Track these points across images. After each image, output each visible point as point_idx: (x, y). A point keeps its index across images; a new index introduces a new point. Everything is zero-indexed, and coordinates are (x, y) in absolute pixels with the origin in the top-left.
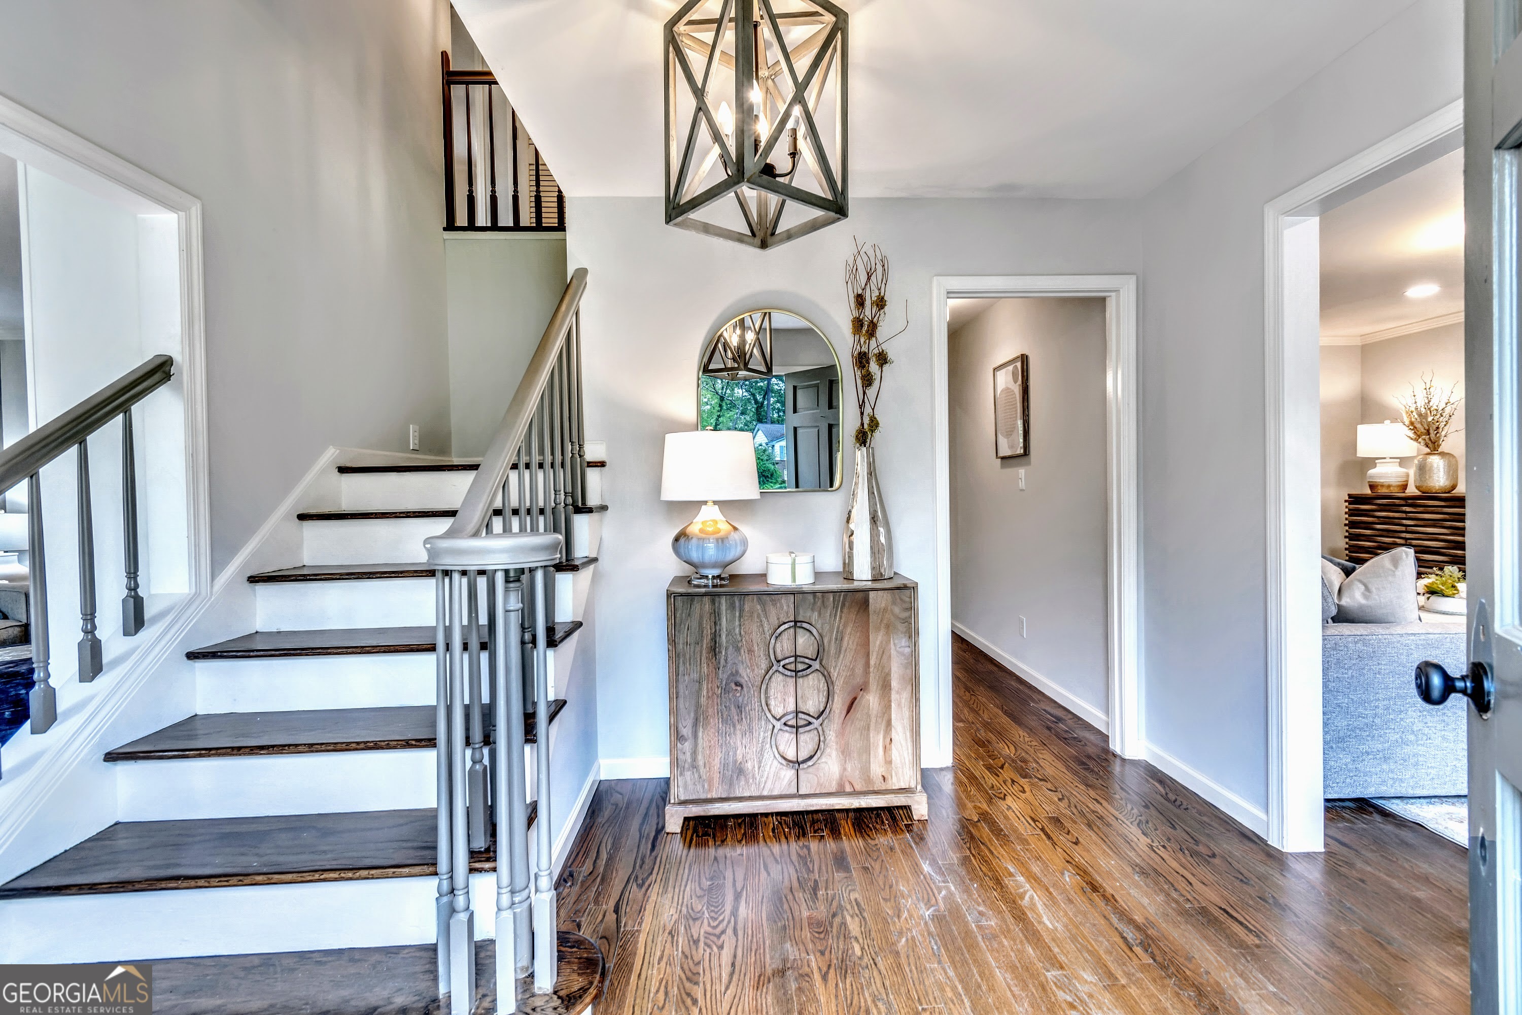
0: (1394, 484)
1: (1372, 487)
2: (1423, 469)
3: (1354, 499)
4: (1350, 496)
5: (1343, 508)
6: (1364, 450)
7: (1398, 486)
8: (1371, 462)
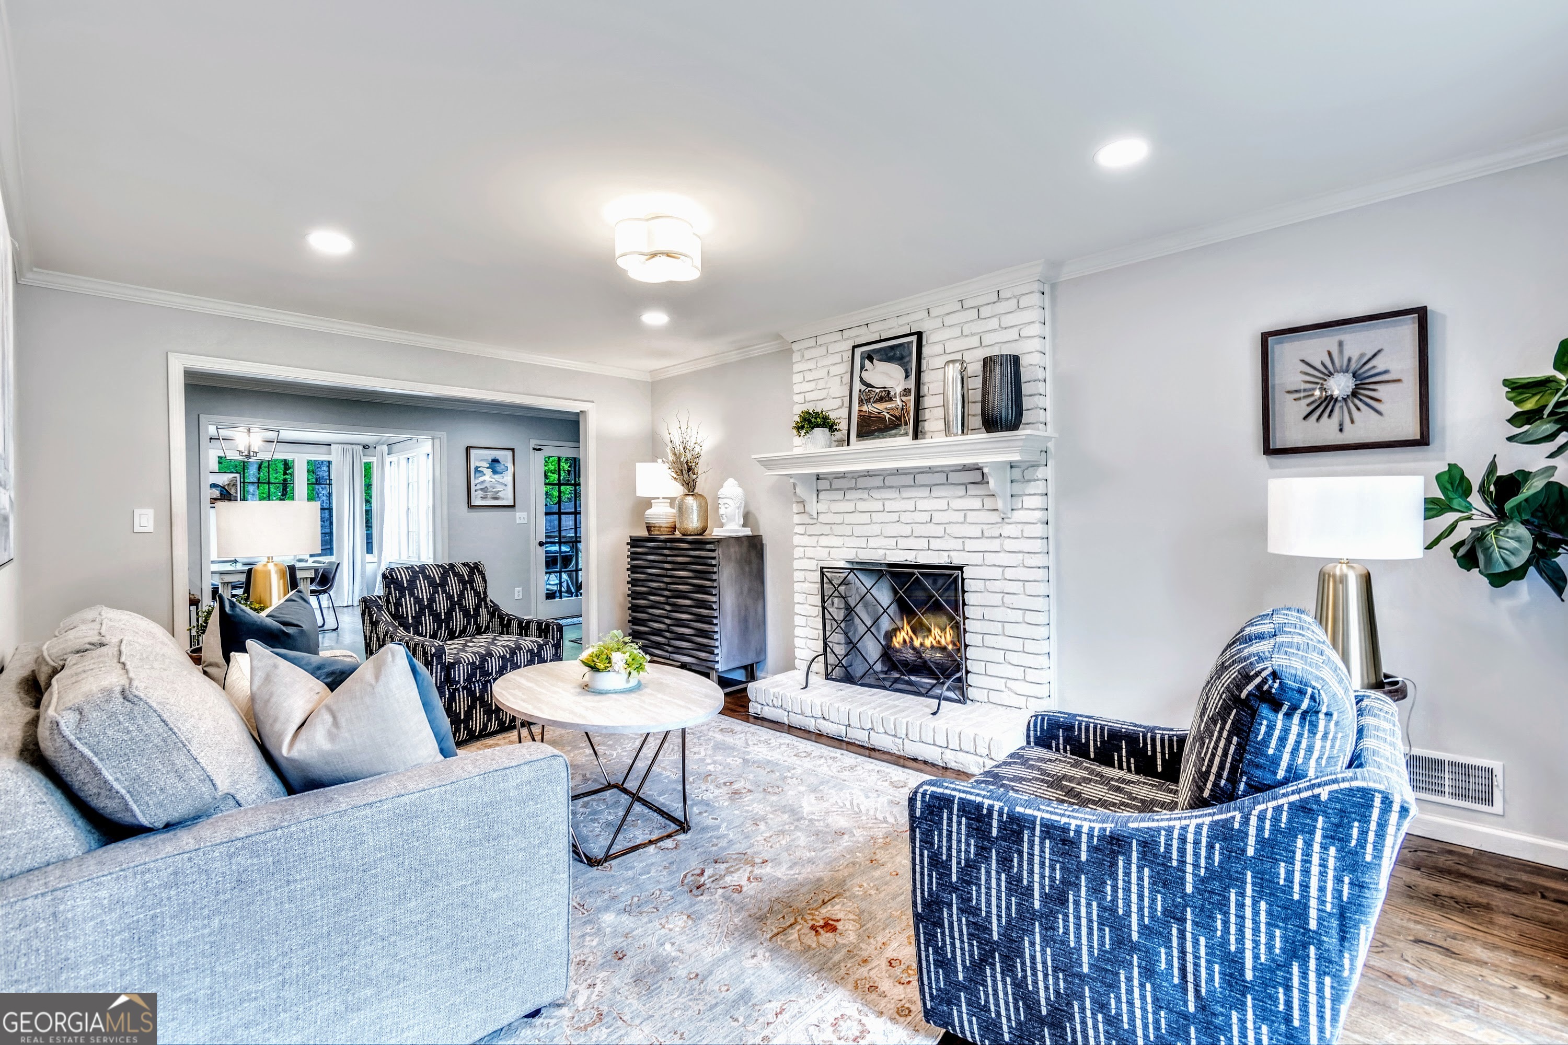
0: (664, 525)
1: (649, 528)
2: (682, 510)
3: (635, 542)
4: (632, 539)
5: (625, 550)
6: (642, 491)
7: (667, 528)
8: (648, 503)
